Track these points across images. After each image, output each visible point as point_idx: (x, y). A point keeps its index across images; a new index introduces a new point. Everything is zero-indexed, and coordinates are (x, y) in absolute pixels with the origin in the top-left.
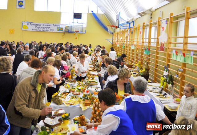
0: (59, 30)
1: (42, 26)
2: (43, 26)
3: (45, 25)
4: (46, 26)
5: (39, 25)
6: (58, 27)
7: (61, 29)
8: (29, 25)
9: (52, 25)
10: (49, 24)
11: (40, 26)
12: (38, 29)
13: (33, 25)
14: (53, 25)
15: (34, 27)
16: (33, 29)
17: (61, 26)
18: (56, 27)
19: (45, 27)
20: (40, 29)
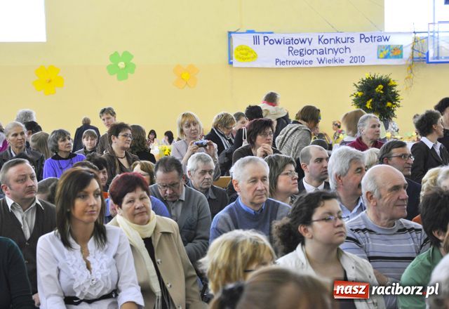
0: (386, 57)
1: (316, 45)
2: (322, 46)
3: (327, 41)
4: (333, 45)
5: (303, 41)
6: (383, 43)
7: (396, 52)
8: (262, 41)
9: (357, 39)
10: (343, 36)
11: (306, 46)
12: (298, 58)
13: (279, 42)
14: (362, 37)
15: (281, 51)
16: (277, 61)
17: (395, 41)
18: (374, 46)
19: (328, 46)
20: (307, 57)
